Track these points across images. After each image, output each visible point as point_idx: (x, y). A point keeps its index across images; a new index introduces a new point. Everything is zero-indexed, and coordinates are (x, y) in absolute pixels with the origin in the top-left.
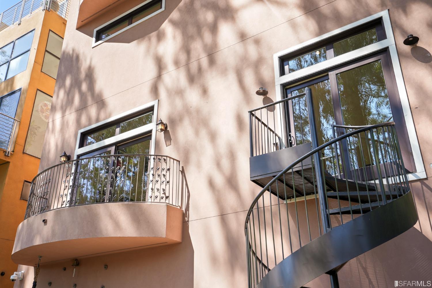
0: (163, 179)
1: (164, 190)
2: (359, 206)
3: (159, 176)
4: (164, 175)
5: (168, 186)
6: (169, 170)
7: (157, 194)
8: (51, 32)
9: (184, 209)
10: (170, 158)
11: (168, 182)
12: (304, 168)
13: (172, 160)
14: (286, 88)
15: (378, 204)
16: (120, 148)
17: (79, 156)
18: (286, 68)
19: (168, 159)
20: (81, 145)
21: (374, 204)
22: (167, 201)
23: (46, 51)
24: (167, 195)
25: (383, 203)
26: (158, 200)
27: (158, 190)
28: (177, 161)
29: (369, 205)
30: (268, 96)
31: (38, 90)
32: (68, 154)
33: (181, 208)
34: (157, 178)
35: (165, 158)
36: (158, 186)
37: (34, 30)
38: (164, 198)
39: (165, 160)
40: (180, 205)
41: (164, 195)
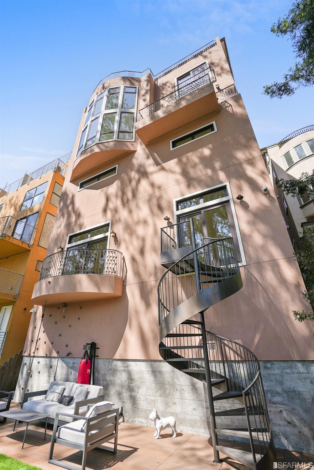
0: (113, 262)
1: (113, 268)
2: (217, 279)
3: (111, 260)
4: (114, 260)
5: (116, 266)
6: (116, 257)
7: (110, 270)
8: (56, 183)
9: (124, 279)
10: (117, 251)
11: (116, 264)
12: (190, 258)
13: (118, 252)
14: (179, 217)
15: (225, 278)
16: (90, 245)
17: (68, 248)
18: (180, 207)
19: (116, 252)
20: (69, 243)
21: (224, 278)
22: (115, 274)
23: (53, 192)
24: (115, 271)
25: (228, 277)
26: (110, 273)
27: (110, 268)
28: (121, 253)
29: (221, 278)
30: (170, 221)
31: (47, 212)
32: (62, 247)
33: (122, 278)
34: (110, 262)
35: (115, 251)
36: (110, 266)
37: (48, 181)
38: (114, 272)
39: (114, 252)
40: (122, 276)
41: (113, 271)
